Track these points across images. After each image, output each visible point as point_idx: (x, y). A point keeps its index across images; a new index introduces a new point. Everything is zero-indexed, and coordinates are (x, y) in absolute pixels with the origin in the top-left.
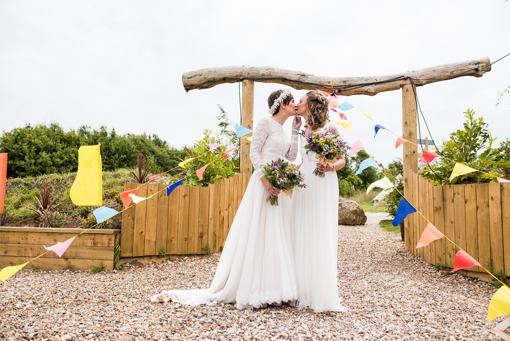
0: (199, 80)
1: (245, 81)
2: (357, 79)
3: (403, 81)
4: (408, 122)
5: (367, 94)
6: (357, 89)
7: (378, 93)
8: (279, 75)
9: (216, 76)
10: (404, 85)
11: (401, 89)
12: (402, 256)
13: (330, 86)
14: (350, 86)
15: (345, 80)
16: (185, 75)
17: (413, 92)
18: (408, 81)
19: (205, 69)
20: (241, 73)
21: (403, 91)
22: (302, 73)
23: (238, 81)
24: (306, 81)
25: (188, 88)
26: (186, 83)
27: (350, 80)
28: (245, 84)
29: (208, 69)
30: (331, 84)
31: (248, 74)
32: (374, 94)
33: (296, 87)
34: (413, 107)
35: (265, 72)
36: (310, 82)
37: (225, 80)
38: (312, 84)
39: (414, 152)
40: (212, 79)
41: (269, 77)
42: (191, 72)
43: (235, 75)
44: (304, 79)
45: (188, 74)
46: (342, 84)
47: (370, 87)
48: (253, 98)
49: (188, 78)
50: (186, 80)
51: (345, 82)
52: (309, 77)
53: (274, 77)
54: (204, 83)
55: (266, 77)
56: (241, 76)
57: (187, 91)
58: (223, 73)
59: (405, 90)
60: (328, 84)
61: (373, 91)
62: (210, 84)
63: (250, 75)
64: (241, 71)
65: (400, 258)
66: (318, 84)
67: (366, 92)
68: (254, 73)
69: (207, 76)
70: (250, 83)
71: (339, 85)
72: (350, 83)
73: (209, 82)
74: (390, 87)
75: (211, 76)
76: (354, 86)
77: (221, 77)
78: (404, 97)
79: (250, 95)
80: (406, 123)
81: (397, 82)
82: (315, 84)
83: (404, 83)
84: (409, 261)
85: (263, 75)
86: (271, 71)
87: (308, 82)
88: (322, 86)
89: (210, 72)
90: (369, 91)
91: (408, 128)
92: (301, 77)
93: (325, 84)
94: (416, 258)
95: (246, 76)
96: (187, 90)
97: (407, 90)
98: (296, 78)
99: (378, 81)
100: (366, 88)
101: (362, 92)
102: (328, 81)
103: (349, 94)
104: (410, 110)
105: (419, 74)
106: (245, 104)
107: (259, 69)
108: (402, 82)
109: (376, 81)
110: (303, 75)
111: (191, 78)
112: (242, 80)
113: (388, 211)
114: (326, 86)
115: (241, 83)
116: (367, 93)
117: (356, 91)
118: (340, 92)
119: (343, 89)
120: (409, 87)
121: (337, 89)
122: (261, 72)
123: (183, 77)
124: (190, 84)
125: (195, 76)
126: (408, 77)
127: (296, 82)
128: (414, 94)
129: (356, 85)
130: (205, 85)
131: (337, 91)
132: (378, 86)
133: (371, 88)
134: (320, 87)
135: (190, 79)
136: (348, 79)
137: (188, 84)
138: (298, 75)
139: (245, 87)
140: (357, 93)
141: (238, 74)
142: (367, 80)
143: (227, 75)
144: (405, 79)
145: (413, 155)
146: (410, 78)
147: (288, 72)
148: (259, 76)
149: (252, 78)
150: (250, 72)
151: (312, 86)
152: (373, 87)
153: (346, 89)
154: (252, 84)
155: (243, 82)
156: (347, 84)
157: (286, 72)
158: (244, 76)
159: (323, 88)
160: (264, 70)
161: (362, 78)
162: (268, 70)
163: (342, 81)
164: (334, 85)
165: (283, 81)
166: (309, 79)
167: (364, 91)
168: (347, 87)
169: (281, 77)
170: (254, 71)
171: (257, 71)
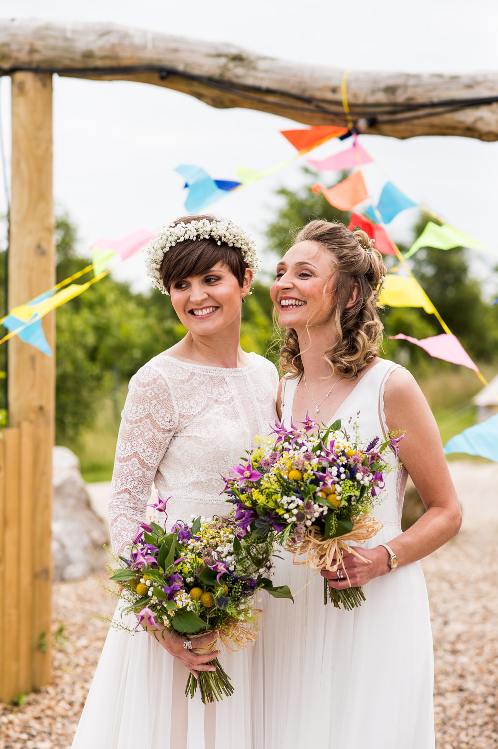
1: (20, 76)
2: (438, 80)
5: (472, 136)
6: (436, 120)
8: (150, 55)
13: (339, 103)
14: (411, 106)
15: (391, 82)
20: (5, 49)
22: (234, 51)
24: (250, 81)
27: (412, 82)
28: (19, 89)
30: (344, 96)
31: (33, 51)
33: (213, 98)
35: (96, 45)
36: (265, 84)
38: (269, 92)
41: (108, 63)
44: (239, 71)
46: (381, 97)
47: (484, 112)
48: (50, 141)
51: (391, 90)
52: (262, 65)
53: (126, 62)
55: (99, 63)
56: (3, 57)
60: (330, 96)
61: (495, 129)
63: (37, 57)
64: (3, 39)
66: (295, 91)
67: (468, 129)
68: (54, 48)
70: (39, 85)
71: (371, 99)
72: (410, 93)
76: (423, 106)
79: (40, 128)
82: (283, 94)
85: (88, 55)
86: (113, 39)
87: (257, 84)
88: (309, 100)
90: (480, 124)
92: (231, 65)
93: (318, 95)
95: (23, 57)
98: (208, 67)
100: (468, 116)
101: (454, 128)
102: (333, 83)
103: (408, 134)
106: (24, 166)
107: (74, 32)
110: (238, 58)
112: (10, 72)
114: (324, 101)
116: (470, 132)
117: (432, 126)
118: (374, 125)
119: (386, 118)
121: (362, 115)
122: (82, 44)
127: (210, 81)
129: (433, 105)
131: (362, 124)
133: (489, 117)
134: (299, 104)
136: (400, 81)
138: (219, 56)
139: (21, 100)
140: (436, 130)
142: (470, 87)
147: (182, 46)
148: (73, 60)
149: (43, 66)
150: (39, 45)
151: (271, 99)
152: (493, 112)
153: (399, 116)
154: (47, 86)
155: (13, 81)
156: (401, 98)
157: (173, 45)
158: (16, 59)
159: (312, 107)
160: (92, 38)
161: (454, 78)
162: (106, 38)
163: (383, 85)
164: (353, 101)
165: (163, 78)
166: (260, 75)
167: (461, 126)
168: (399, 108)
169: (155, 63)
170: (51, 42)
171: (66, 39)
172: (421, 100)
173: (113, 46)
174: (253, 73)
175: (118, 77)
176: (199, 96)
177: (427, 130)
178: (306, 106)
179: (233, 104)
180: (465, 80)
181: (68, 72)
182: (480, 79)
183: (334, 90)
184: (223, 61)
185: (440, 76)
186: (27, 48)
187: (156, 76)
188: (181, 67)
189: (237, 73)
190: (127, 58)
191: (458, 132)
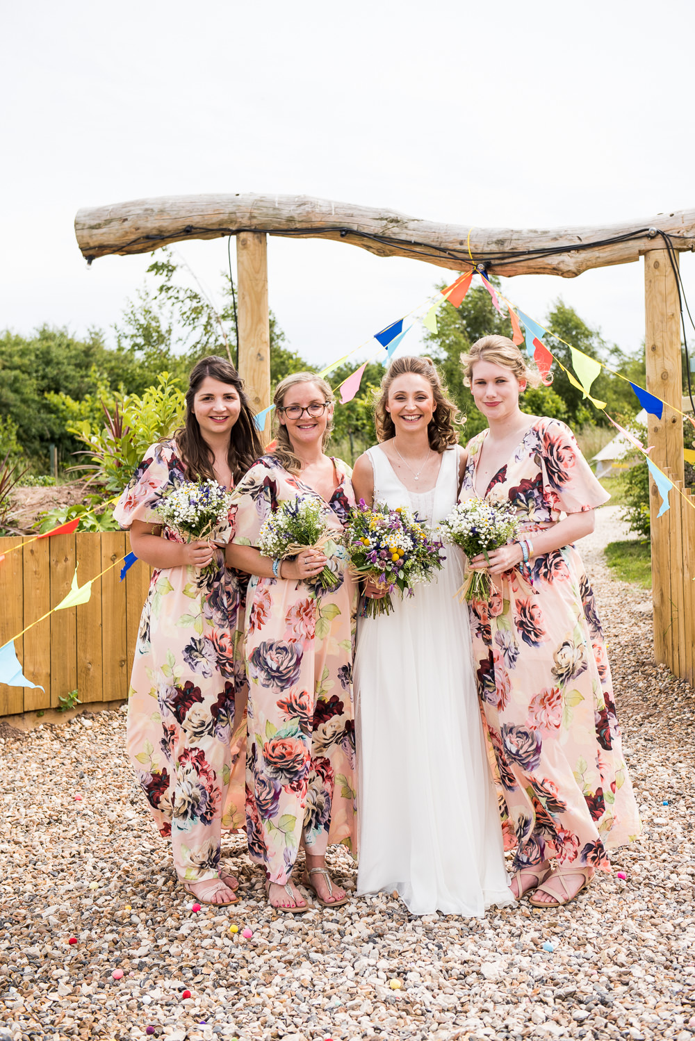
0: (121, 232)
1: (243, 235)
2: (532, 235)
3: (645, 240)
4: (659, 345)
5: (558, 274)
6: (531, 263)
7: (584, 271)
8: (333, 220)
9: (167, 224)
10: (649, 251)
11: (642, 258)
12: (647, 676)
13: (466, 252)
14: (515, 254)
15: (501, 237)
16: (82, 220)
17: (670, 269)
18: (659, 242)
19: (134, 204)
20: (233, 216)
21: (647, 266)
22: (393, 216)
23: (223, 235)
24: (403, 237)
25: (91, 252)
26: (85, 240)
27: (515, 237)
28: (243, 245)
29: (143, 203)
30: (468, 247)
31: (252, 217)
32: (576, 274)
33: (378, 250)
34: (672, 308)
35: (296, 212)
36: (413, 239)
37: (189, 232)
38: (416, 244)
39: (674, 421)
40: (155, 232)
41: (305, 225)
42: (98, 210)
43: (215, 219)
44: (396, 230)
45: (91, 215)
46: (494, 248)
47: (564, 257)
48: (266, 280)
49: (92, 228)
50: (86, 232)
51: (500, 242)
52: (411, 225)
53: (317, 225)
54: (134, 242)
55: (298, 226)
56: (232, 222)
57: (90, 263)
58: (183, 213)
59: (652, 263)
60: (459, 247)
61: (573, 268)
62: (150, 243)
63: (255, 221)
64: (231, 209)
65: (641, 684)
66: (434, 244)
67: (554, 269)
68: (267, 215)
69: (141, 223)
70: (256, 241)
71: (487, 249)
72: (513, 245)
73: (148, 237)
74: (615, 257)
75: (152, 224)
76: (523, 253)
77: (181, 224)
78: (650, 282)
79: (258, 272)
80: (654, 348)
81: (631, 243)
82: (426, 245)
83: (649, 248)
84: (661, 692)
85: (291, 219)
86: (307, 208)
87: (408, 238)
88: (444, 250)
89: (149, 212)
90: (562, 267)
91: (659, 361)
92: (390, 225)
93: (451, 246)
94: (676, 686)
95: (245, 222)
96: (90, 259)
97: (657, 265)
98: (375, 227)
99: (585, 242)
100: (554, 260)
101: (544, 268)
102: (461, 238)
103: (512, 273)
104: (662, 315)
105: (686, 224)
106: (247, 298)
107: (280, 204)
108: (643, 244)
109: (578, 243)
110: (395, 221)
111: (98, 226)
112: (237, 232)
113: (629, 517)
114: (454, 250)
115: (234, 238)
116: (555, 271)
117: (529, 267)
118: (489, 268)
119: (497, 262)
120: (661, 256)
121: (481, 260)
122: (286, 212)
123: (76, 224)
124: (97, 244)
125: (108, 222)
126: (658, 233)
127: (375, 237)
128: (672, 275)
129: (530, 253)
130: (136, 247)
131: (481, 267)
132: (584, 255)
133: (568, 260)
134: (437, 253)
135: (95, 231)
136: (507, 236)
137: (92, 245)
138: (382, 219)
139: (245, 252)
140: (533, 270)
141: (225, 217)
142: (555, 239)
143: (196, 220)
144: (652, 237)
145: (671, 428)
146: (663, 234)
147: (355, 213)
148: (280, 223)
149: (259, 227)
150: (256, 213)
151: (418, 249)
152: (571, 257)
153: (506, 261)
154: (263, 242)
155: (238, 238)
156: (507, 248)
157: (349, 212)
158: (241, 223)
159: (446, 255)
160: (293, 207)
161: (545, 232)
162: (303, 207)
163: (494, 240)
164: (475, 251)
165: (342, 236)
166: (410, 232)
167: (549, 267)
168: (506, 255)
169: (338, 225)
170: (265, 210)
171: (274, 209)
172: (521, 250)
173: (308, 212)
174: (405, 231)
175: (312, 235)
176: (368, 248)
177: (525, 270)
178: (442, 254)
179: (391, 253)
180: (553, 234)
181: (276, 232)
182: (562, 233)
183: (461, 243)
184: (385, 222)
185: (536, 232)
186: (248, 215)
187: (339, 233)
188: (355, 228)
189: (394, 231)
190: (317, 222)
191: (547, 271)
